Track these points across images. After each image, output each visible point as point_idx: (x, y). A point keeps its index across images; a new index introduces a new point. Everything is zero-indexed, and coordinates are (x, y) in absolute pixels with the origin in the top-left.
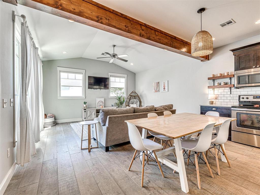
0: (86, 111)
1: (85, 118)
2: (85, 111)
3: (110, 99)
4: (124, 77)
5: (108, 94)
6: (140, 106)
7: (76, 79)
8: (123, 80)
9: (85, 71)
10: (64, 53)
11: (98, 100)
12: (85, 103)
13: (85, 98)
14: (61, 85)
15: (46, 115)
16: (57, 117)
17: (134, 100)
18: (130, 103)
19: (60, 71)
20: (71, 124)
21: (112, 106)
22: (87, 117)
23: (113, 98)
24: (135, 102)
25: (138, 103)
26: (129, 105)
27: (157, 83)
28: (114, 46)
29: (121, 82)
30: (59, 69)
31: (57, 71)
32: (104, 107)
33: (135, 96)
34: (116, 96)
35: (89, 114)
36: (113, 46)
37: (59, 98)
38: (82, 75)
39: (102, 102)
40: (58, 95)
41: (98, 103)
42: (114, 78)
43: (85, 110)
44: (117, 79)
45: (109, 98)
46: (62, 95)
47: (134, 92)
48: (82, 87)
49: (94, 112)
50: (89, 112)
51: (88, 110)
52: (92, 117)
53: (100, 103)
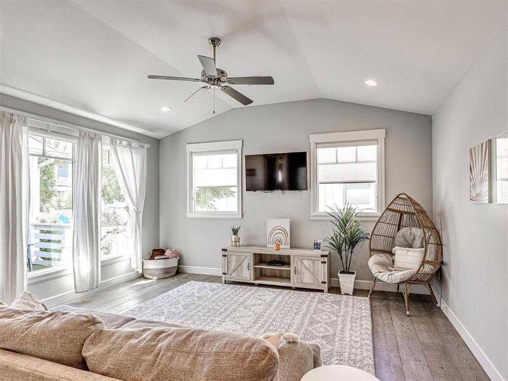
0: (226, 253)
1: (223, 274)
2: (224, 253)
4: (374, 141)
8: (370, 153)
9: (243, 141)
11: (272, 224)
12: (236, 231)
13: (242, 215)
15: (162, 251)
17: (414, 230)
19: (192, 153)
21: (317, 246)
22: (229, 273)
23: (324, 219)
24: (417, 241)
30: (190, 148)
31: (186, 153)
32: (292, 247)
35: (233, 264)
37: (189, 215)
38: (236, 155)
39: (285, 231)
40: (188, 210)
41: (271, 234)
42: (334, 149)
43: (226, 250)
47: (405, 197)
48: (236, 186)
49: (249, 260)
50: (234, 257)
51: (233, 253)
52: (242, 273)
53: (276, 232)
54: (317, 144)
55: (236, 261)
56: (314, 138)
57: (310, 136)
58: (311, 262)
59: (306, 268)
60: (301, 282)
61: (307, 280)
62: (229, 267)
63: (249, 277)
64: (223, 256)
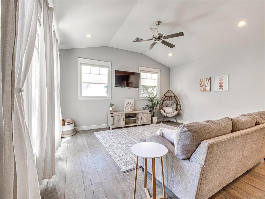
1: (111, 125)
2: (112, 115)
3: (140, 100)
4: (157, 73)
5: (138, 93)
6: (176, 109)
7: (100, 74)
8: (155, 76)
9: (112, 63)
10: (89, 36)
11: (127, 101)
12: (111, 105)
13: (111, 98)
14: (83, 81)
15: (63, 120)
16: (77, 123)
17: (169, 101)
18: (163, 105)
19: (81, 64)
20: (95, 133)
21: (144, 109)
22: (114, 124)
23: (143, 99)
24: (170, 104)
25: (175, 106)
26: (163, 108)
27: (207, 78)
28: (159, 23)
29: (152, 78)
30: (80, 60)
31: (78, 63)
33: (171, 97)
34: (148, 96)
35: (116, 120)
36: (157, 23)
37: (79, 98)
38: (108, 69)
39: (132, 104)
40: (79, 95)
42: (145, 73)
43: (113, 114)
44: (149, 75)
45: (139, 98)
46: (83, 95)
47: (170, 91)
48: (107, 84)
49: (123, 117)
50: (116, 117)
51: (116, 115)
52: (120, 123)
53: (128, 104)
54: (141, 70)
55: (118, 118)
56: (140, 68)
57: (139, 67)
58: (146, 114)
59: (145, 117)
60: (143, 122)
61: (145, 121)
62: (114, 122)
63: (123, 124)
64: (111, 117)
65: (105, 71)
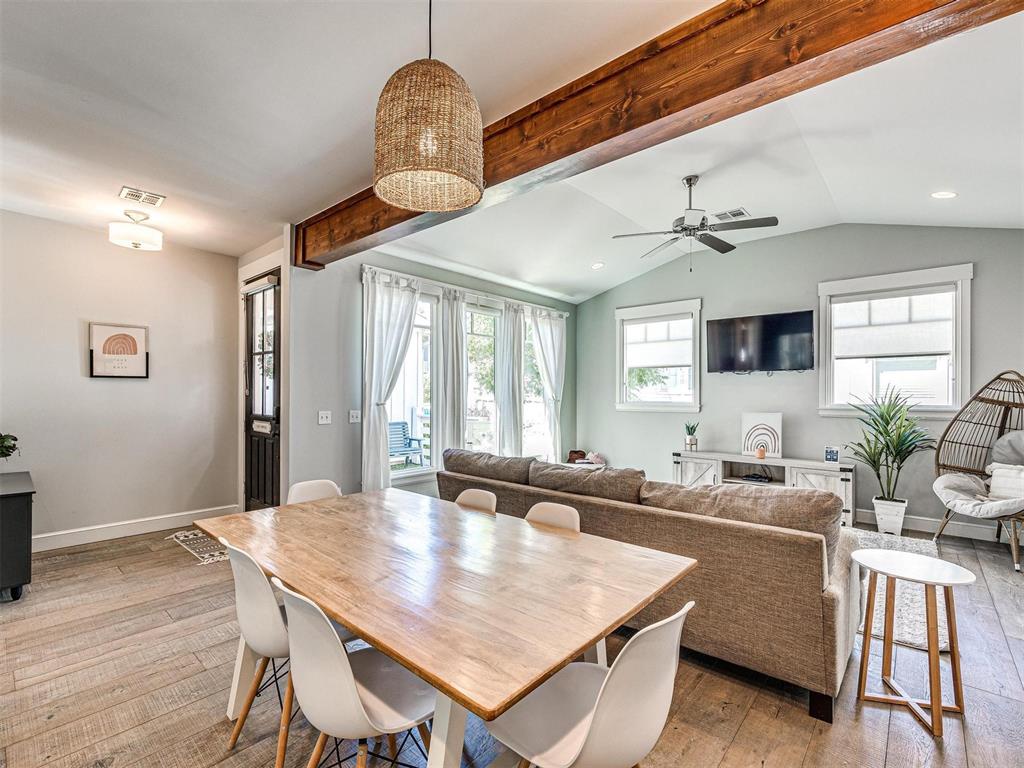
0: (679, 459)
2: (676, 458)
3: (824, 417)
4: (952, 285)
5: (816, 391)
7: (671, 338)
9: (702, 301)
11: (750, 421)
12: (692, 430)
13: (700, 408)
21: (831, 456)
23: (844, 415)
28: (691, 181)
30: (620, 314)
31: (615, 322)
32: (785, 455)
35: (690, 476)
36: (685, 182)
37: (619, 407)
39: (773, 432)
40: (618, 400)
41: (749, 435)
43: (679, 455)
45: (821, 413)
47: (1014, 377)
48: (688, 366)
49: (714, 471)
50: (691, 465)
51: (689, 460)
53: (757, 432)
54: (831, 296)
55: (695, 471)
56: (825, 289)
57: (820, 285)
58: (822, 478)
62: (684, 479)
64: (675, 463)
65: (685, 328)
